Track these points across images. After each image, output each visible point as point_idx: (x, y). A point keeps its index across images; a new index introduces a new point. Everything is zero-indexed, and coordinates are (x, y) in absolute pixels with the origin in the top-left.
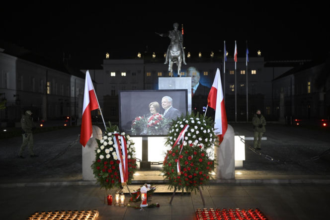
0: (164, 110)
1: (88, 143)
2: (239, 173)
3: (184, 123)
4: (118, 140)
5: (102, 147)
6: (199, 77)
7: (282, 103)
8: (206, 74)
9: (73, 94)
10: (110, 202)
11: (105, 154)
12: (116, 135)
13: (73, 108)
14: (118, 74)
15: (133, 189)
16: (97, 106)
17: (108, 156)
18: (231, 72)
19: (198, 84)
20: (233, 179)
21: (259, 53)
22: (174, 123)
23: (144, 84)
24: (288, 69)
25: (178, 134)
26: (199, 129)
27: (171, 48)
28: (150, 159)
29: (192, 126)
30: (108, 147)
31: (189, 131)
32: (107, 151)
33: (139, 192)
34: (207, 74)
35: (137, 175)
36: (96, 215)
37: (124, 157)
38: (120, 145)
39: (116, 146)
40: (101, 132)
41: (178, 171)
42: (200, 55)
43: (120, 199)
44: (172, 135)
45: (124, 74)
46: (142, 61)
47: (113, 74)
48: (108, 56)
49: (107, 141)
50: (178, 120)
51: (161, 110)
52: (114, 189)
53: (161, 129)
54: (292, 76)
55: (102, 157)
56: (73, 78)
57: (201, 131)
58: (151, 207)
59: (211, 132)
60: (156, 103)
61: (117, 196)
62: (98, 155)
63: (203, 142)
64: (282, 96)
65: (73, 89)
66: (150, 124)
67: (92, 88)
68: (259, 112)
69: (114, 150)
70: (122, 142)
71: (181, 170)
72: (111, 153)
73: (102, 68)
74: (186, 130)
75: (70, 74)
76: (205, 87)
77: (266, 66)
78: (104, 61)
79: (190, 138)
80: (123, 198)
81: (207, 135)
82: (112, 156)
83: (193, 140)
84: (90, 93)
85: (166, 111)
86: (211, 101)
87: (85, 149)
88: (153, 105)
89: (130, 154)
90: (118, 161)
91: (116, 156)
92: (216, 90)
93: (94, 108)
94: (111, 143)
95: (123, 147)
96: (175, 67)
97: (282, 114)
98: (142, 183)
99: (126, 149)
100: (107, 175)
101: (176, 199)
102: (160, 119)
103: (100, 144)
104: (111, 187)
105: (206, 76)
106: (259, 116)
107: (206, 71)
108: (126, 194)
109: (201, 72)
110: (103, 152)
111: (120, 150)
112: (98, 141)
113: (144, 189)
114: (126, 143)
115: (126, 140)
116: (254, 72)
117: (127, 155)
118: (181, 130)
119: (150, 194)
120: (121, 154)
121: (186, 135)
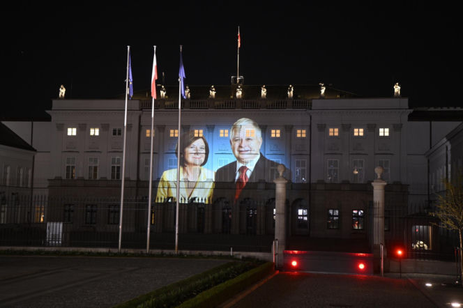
6: (260, 140)
8: (276, 133)
14: (83, 129)
18: (331, 130)
19: (259, 156)
21: (397, 89)
23: (139, 153)
34: (278, 135)
42: (264, 92)
45: (95, 132)
47: (72, 132)
48: (63, 91)
73: (48, 118)
76: (272, 162)
77: (412, 117)
78: (55, 102)
105: (276, 138)
107: (276, 129)
109: (265, 130)
116: (384, 132)
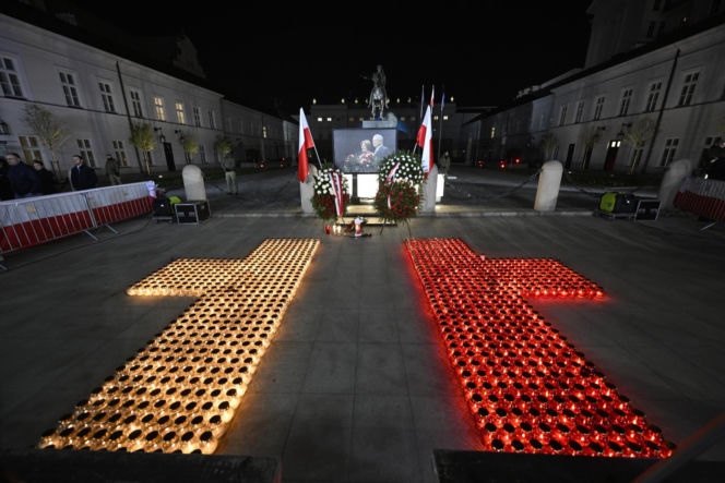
0: (374, 149)
1: (306, 180)
2: (438, 208)
3: (395, 161)
4: (333, 177)
5: (319, 183)
6: (397, 122)
7: (469, 147)
8: (403, 119)
9: (286, 139)
10: (328, 232)
11: (322, 190)
12: (332, 173)
13: (287, 152)
14: (325, 119)
15: (348, 221)
16: (312, 144)
17: (325, 192)
20: (434, 212)
21: (452, 99)
22: (386, 160)
24: (477, 115)
25: (389, 171)
26: (409, 167)
27: (374, 91)
28: (359, 195)
29: (403, 163)
30: (325, 183)
31: (400, 168)
32: (324, 187)
33: (353, 223)
35: (350, 209)
36: (318, 243)
37: (339, 192)
38: (335, 181)
39: (331, 182)
40: (315, 169)
41: (389, 205)
43: (337, 229)
44: (384, 172)
45: (329, 119)
46: (345, 107)
47: (320, 119)
48: (315, 101)
49: (323, 177)
50: (389, 157)
51: (372, 148)
52: (332, 220)
53: (372, 167)
54: (479, 122)
55: (319, 192)
56: (285, 123)
57: (411, 169)
58: (365, 236)
59: (421, 169)
60: (368, 142)
61: (334, 227)
62: (316, 190)
63: (413, 179)
64: (470, 140)
65: (285, 133)
66: (361, 162)
67: (306, 126)
68: (447, 154)
69: (330, 186)
70: (337, 179)
71: (392, 204)
72: (327, 189)
73: (309, 113)
74: (397, 167)
75: (282, 119)
77: (457, 111)
78: (313, 105)
79: (401, 175)
80: (339, 228)
81: (417, 173)
82: (328, 192)
83: (404, 177)
84: (305, 131)
85: (377, 149)
86: (419, 139)
87: (303, 186)
88: (365, 143)
89: (345, 189)
90: (334, 196)
91: (332, 191)
92: (425, 128)
93: (310, 146)
94: (327, 179)
95: (338, 183)
96: (377, 110)
97: (468, 157)
98: (355, 216)
99: (341, 185)
100: (324, 208)
101: (386, 230)
102: (370, 157)
103: (317, 181)
104: (328, 218)
106: (446, 157)
108: (342, 225)
109: (398, 117)
110: (320, 188)
111: (336, 186)
112: (315, 178)
113: (358, 221)
114: (340, 180)
115: (340, 177)
116: (446, 118)
117: (342, 190)
118: (392, 167)
119: (363, 225)
120: (337, 190)
121: (397, 172)
